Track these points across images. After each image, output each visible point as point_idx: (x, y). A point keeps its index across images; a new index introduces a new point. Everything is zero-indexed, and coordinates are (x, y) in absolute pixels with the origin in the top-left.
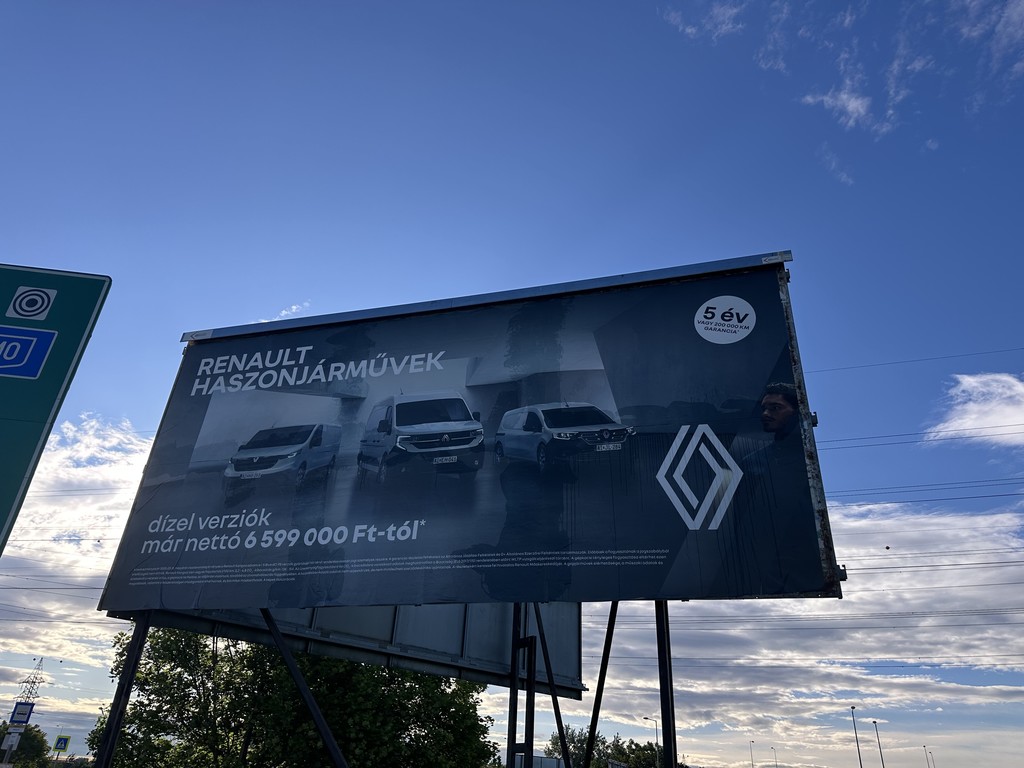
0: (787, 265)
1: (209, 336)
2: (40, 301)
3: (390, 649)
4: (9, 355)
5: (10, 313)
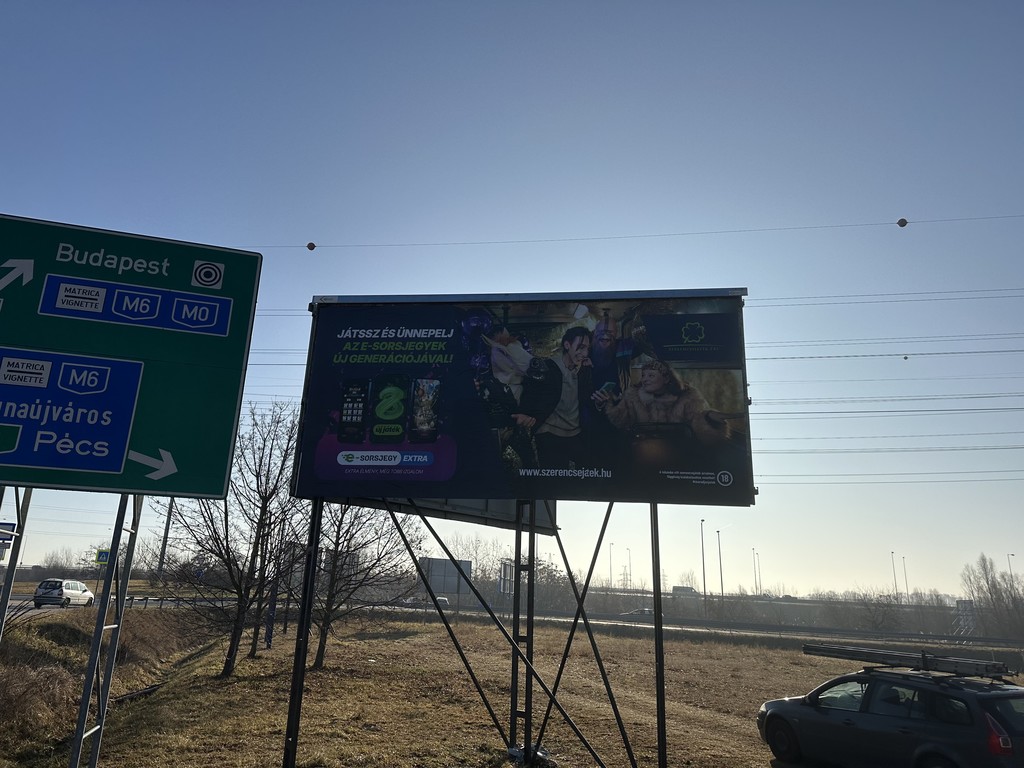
1: (335, 301)
2: (213, 272)
4: (203, 317)
5: (194, 283)
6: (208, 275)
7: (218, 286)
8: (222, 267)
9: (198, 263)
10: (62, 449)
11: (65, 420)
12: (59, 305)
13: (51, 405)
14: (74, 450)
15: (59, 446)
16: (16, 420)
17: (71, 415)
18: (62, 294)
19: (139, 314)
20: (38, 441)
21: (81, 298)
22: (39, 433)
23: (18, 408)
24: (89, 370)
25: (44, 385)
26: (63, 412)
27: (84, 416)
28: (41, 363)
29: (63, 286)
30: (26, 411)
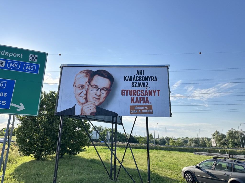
0: (169, 67)
1: (67, 66)
3: (95, 118)
4: (32, 69)
5: (29, 60)
6: (33, 58)
7: (36, 61)
8: (37, 56)
9: (30, 55)
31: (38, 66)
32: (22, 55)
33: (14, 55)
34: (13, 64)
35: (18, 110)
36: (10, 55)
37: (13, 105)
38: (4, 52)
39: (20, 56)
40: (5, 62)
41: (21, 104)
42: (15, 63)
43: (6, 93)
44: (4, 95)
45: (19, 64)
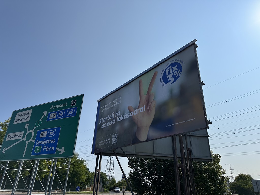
1: (100, 100)
5: (71, 106)
6: (73, 103)
7: (75, 105)
8: (76, 100)
9: (72, 101)
10: (47, 150)
11: (48, 143)
12: (50, 118)
13: (46, 140)
14: (48, 150)
15: (47, 149)
16: (41, 145)
17: (49, 142)
18: (50, 116)
19: (62, 116)
20: (44, 149)
21: (53, 116)
22: (44, 147)
23: (42, 142)
24: (53, 131)
25: (46, 136)
26: (48, 141)
27: (51, 141)
28: (46, 132)
29: (51, 114)
30: (43, 143)
31: (76, 108)
32: (66, 103)
33: (62, 106)
34: (60, 113)
35: (61, 154)
36: (60, 107)
37: (58, 149)
38: (56, 106)
39: (65, 105)
40: (56, 113)
41: (63, 148)
42: (62, 112)
43: (55, 140)
44: (53, 141)
45: (64, 112)
